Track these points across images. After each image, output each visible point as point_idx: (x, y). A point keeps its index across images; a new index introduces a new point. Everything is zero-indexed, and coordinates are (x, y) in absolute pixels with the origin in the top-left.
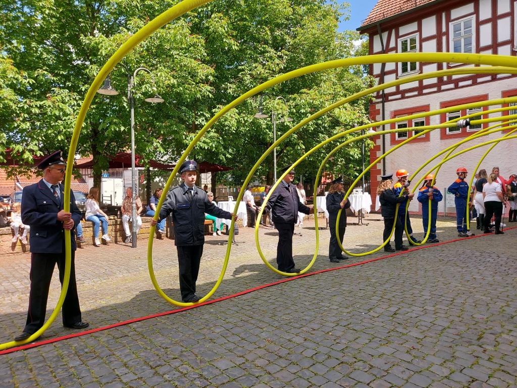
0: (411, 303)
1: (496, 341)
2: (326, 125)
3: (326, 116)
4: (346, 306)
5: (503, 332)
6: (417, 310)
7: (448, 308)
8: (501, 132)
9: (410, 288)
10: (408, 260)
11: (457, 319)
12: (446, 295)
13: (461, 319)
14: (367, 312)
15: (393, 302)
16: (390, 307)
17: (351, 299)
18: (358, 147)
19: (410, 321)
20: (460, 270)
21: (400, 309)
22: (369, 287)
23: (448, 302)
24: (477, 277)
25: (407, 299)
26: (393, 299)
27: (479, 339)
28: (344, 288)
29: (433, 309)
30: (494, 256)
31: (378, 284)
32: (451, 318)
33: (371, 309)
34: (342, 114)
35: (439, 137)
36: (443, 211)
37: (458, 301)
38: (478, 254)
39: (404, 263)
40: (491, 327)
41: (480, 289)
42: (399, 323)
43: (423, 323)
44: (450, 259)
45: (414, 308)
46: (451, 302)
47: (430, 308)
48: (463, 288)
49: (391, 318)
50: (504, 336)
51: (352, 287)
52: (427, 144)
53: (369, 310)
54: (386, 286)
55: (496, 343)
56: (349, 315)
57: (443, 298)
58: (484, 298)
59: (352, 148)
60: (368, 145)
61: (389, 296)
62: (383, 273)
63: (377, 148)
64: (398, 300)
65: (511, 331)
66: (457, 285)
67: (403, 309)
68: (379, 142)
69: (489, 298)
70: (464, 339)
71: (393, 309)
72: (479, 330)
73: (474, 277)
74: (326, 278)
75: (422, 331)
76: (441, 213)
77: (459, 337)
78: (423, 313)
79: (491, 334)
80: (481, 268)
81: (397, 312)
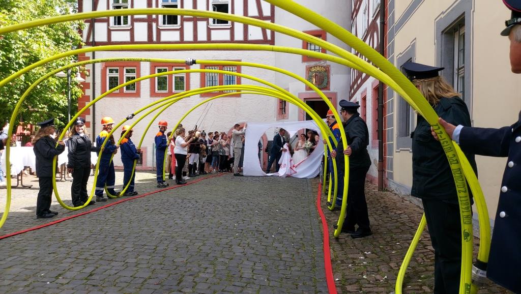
0: (111, 258)
1: (195, 282)
2: (21, 61)
3: (20, 51)
4: (24, 277)
5: (200, 272)
6: (117, 265)
7: (150, 257)
8: (199, 95)
9: (112, 242)
10: (113, 213)
11: (159, 267)
12: (149, 244)
13: (163, 266)
14: (54, 279)
15: (90, 262)
16: (85, 268)
17: (33, 267)
18: (63, 93)
19: (107, 280)
20: (163, 217)
21: (97, 268)
22: (62, 249)
23: (150, 251)
24: (179, 221)
25: (107, 254)
26: (91, 258)
27: (179, 284)
28: (26, 255)
29: (135, 260)
30: (193, 201)
31: (74, 244)
32: (153, 267)
33: (60, 275)
34: (42, 52)
35: (149, 94)
36: (151, 166)
37: (161, 248)
38: (180, 201)
39: (108, 216)
40: (190, 268)
41: (180, 233)
42: (94, 286)
43: (122, 279)
44: (156, 208)
45: (113, 264)
46: (153, 251)
47: (132, 260)
48: (165, 235)
49: (85, 281)
50: (201, 275)
51: (39, 252)
52: (137, 100)
53: (57, 278)
54: (85, 243)
55: (194, 283)
56: (28, 289)
57: (146, 247)
58: (184, 241)
59: (55, 93)
60: (76, 92)
61: (87, 255)
62: (83, 230)
63: (87, 98)
64: (97, 258)
65: (206, 268)
66: (160, 232)
67: (101, 267)
68: (89, 92)
69: (189, 240)
70: (165, 288)
71: (88, 270)
72: (180, 274)
73: (176, 222)
74: (3, 246)
75: (120, 288)
76: (150, 167)
77: (159, 286)
78: (124, 268)
79: (190, 275)
80: (182, 213)
81: (93, 272)
